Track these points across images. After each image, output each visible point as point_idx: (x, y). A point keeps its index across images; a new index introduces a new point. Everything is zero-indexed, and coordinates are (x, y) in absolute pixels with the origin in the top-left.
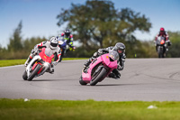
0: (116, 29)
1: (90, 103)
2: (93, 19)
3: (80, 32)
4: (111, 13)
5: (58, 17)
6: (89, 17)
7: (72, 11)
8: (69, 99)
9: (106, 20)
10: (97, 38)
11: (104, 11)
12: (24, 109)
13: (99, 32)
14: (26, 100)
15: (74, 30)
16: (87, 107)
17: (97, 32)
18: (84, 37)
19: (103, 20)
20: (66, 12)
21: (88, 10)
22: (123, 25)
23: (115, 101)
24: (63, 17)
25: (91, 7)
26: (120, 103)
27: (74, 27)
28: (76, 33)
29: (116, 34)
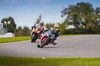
0: (93, 18)
1: (79, 59)
2: (81, 13)
3: (74, 20)
4: (91, 10)
5: (62, 12)
6: (79, 12)
7: (69, 9)
8: (68, 57)
9: (88, 14)
10: (83, 24)
11: (87, 9)
12: (42, 63)
13: (84, 20)
14: (43, 58)
15: (71, 19)
16: (77, 61)
17: (83, 20)
18: (76, 23)
19: (86, 13)
20: (66, 9)
21: (78, 8)
22: (97, 16)
23: (92, 58)
24: (64, 12)
25: (79, 6)
26: (95, 59)
27: (71, 18)
28: (71, 21)
29: (94, 21)
